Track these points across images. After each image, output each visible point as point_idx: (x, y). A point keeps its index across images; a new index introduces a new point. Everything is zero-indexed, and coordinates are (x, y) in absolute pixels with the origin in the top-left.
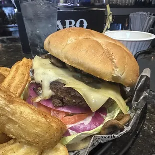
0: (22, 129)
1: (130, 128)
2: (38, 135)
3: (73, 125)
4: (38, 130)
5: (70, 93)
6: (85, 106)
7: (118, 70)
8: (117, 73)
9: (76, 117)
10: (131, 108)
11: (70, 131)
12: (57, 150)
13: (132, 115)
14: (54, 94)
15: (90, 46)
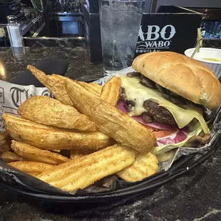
0: (129, 135)
1: (210, 144)
2: (140, 141)
3: (161, 139)
4: (140, 137)
5: (161, 111)
6: (172, 123)
7: (205, 94)
8: (205, 96)
9: (162, 133)
10: (211, 130)
11: (158, 143)
12: (148, 157)
13: (212, 135)
14: (146, 111)
15: (184, 73)
